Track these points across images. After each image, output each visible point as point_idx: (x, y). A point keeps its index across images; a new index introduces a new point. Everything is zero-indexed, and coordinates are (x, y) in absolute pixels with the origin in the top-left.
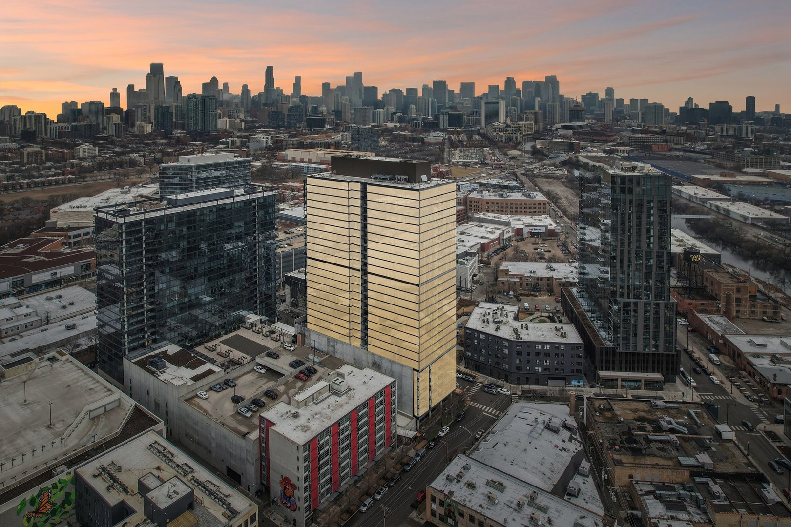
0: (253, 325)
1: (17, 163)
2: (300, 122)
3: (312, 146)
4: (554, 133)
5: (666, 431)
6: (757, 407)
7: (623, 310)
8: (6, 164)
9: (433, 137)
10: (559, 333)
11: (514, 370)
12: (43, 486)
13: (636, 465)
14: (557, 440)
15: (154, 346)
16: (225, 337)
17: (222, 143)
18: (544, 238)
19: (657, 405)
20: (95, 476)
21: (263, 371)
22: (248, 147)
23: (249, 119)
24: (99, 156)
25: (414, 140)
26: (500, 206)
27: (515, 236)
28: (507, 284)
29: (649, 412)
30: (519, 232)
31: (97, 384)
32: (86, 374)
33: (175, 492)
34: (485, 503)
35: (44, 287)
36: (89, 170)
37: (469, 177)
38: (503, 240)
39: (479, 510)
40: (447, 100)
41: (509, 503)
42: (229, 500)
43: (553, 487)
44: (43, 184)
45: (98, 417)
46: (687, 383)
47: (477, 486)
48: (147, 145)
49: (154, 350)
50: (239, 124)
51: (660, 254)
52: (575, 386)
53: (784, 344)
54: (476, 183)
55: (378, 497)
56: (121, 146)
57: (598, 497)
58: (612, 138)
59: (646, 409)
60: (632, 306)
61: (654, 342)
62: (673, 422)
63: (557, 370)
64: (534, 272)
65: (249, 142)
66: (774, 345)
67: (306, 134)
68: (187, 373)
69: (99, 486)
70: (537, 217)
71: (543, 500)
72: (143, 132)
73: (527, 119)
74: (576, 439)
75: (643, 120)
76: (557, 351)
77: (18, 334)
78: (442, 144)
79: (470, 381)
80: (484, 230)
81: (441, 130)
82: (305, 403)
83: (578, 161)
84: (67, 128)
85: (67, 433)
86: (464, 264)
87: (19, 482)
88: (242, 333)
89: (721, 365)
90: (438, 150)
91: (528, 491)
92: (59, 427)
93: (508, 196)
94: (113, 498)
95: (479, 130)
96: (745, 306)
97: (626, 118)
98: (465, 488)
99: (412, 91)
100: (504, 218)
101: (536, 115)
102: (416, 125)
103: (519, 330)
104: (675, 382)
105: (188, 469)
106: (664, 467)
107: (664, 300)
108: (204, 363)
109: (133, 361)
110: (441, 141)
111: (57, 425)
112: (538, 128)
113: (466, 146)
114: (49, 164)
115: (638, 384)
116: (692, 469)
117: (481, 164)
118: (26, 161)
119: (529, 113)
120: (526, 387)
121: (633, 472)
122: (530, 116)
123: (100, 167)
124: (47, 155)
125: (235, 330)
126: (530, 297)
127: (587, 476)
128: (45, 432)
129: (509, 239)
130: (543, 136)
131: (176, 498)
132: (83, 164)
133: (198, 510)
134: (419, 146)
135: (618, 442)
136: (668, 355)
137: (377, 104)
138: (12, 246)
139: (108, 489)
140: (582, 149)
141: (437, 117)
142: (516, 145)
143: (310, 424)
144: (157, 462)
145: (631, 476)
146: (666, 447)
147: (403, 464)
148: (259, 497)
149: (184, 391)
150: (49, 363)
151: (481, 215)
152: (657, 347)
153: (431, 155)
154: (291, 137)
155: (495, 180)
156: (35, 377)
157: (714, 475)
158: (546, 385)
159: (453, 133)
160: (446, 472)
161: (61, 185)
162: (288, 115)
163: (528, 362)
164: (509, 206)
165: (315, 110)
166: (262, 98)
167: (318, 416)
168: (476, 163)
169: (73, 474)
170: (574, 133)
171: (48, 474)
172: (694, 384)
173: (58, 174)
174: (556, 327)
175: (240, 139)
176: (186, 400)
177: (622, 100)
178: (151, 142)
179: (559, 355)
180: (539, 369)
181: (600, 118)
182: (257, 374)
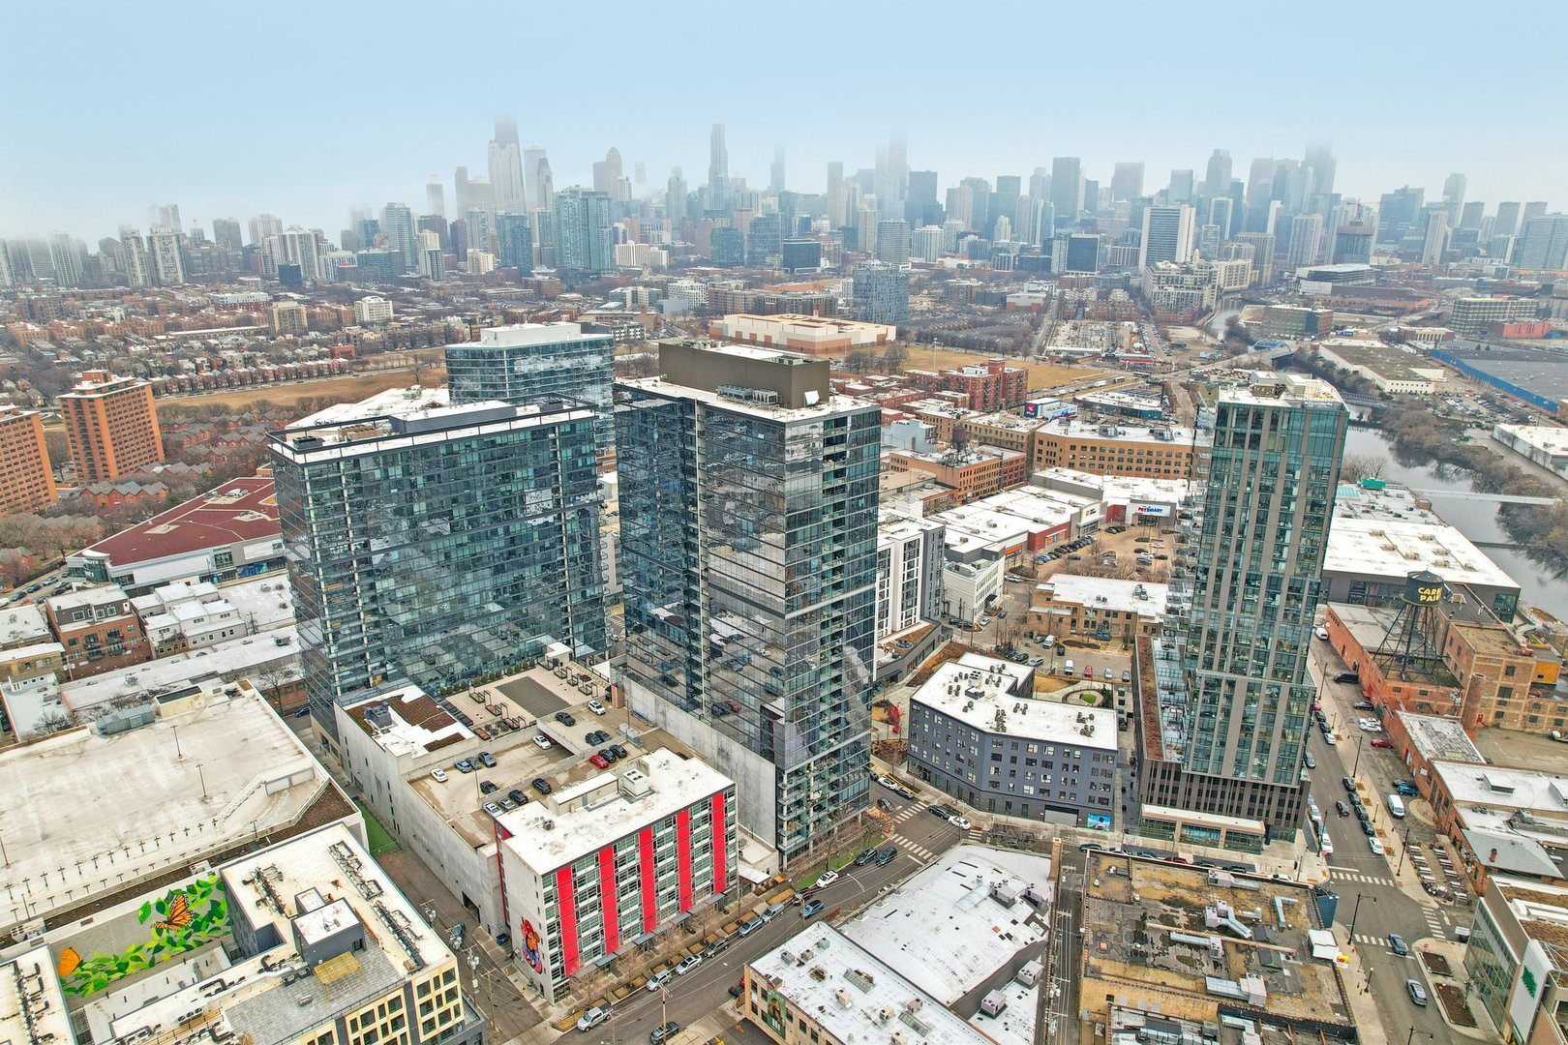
0: (556, 662)
1: (265, 332)
2: (773, 253)
3: (779, 308)
4: (1291, 290)
5: (1210, 929)
6: (1436, 906)
7: (1205, 693)
8: (245, 334)
9: (1028, 293)
10: (1081, 726)
11: (985, 786)
12: (174, 887)
13: (1123, 980)
14: (1002, 918)
15: (381, 687)
16: (507, 680)
17: (614, 298)
18: (1165, 528)
19: (1216, 881)
20: (245, 883)
21: (546, 744)
22: (661, 309)
23: (680, 244)
24: (396, 320)
25: (985, 298)
26: (1098, 454)
27: (1108, 521)
28: (1045, 619)
29: (1198, 890)
30: (1116, 513)
31: (286, 741)
32: (274, 723)
33: (336, 922)
34: (830, 1005)
35: (265, 568)
36: (375, 349)
37: (1070, 386)
38: (1078, 527)
39: (816, 1014)
40: (1081, 206)
41: (869, 1012)
42: (419, 945)
43: (961, 995)
44: (298, 375)
45: (279, 792)
46: (1314, 846)
47: (827, 976)
48: (484, 298)
49: (382, 692)
50: (658, 256)
51: (1297, 585)
52: (1093, 828)
53: (1553, 791)
54: (1075, 401)
55: (681, 970)
56: (438, 299)
57: (1032, 1023)
58: (1417, 305)
59: (1194, 885)
60: (1224, 687)
61: (1256, 762)
62: (1231, 915)
63: (1063, 794)
64: (1105, 600)
65: (665, 296)
66: (1531, 792)
67: (780, 280)
68: (423, 736)
69: (247, 897)
70: (1163, 483)
71: (928, 1014)
72: (479, 270)
73: (1238, 256)
74: (1040, 923)
75: (1516, 257)
76: (1066, 761)
77: (210, 646)
78: (1042, 310)
79: (906, 797)
80: (1043, 504)
81: (1051, 277)
82: (569, 806)
83: (1315, 357)
84: (351, 261)
85: (224, 813)
86: (968, 574)
87: (145, 877)
88: (537, 675)
89: (1406, 820)
90: (1026, 323)
91: (908, 996)
92: (217, 801)
93: (1117, 434)
94: (260, 918)
95: (1127, 278)
96: (1517, 706)
97: (1477, 254)
98: (808, 977)
99: (1008, 183)
100: (1093, 481)
101: (1260, 245)
102: (1003, 263)
103: (1009, 712)
104: (1292, 840)
105: (375, 890)
106: (1174, 991)
107: (1290, 680)
108: (451, 722)
109: (347, 708)
110: (1041, 301)
111: (216, 799)
112: (1261, 274)
113: (1089, 318)
114: (313, 335)
115: (1214, 836)
116: (1224, 1001)
117: (1104, 359)
118: (277, 328)
119: (1245, 240)
120: (1003, 818)
121: (1114, 991)
122: (1246, 246)
123: (394, 342)
124: (311, 316)
125: (526, 669)
126: (1086, 650)
127: (1030, 987)
128: (197, 807)
129: (1093, 526)
130: (1266, 294)
131: (335, 930)
132: (365, 336)
133: (371, 954)
134: (994, 313)
135: (1111, 937)
136: (1284, 790)
137: (933, 215)
138: (222, 493)
139: (258, 903)
140: (1336, 328)
141: (1047, 247)
142: (1197, 316)
143: (567, 843)
144: (337, 872)
145: (1110, 997)
146: (1196, 955)
147: (741, 924)
148: (500, 944)
149: (408, 766)
150: (226, 698)
151: (1049, 473)
152: (1262, 772)
153: (1010, 335)
154: (750, 286)
155: (1116, 395)
156: (203, 720)
157: (1259, 1017)
158: (1043, 819)
159: (1072, 284)
160: (787, 947)
161: (326, 376)
162: (751, 237)
163: (1013, 773)
164: (1116, 455)
165: (806, 224)
166: (705, 197)
167: (584, 831)
168: (1096, 355)
169: (218, 875)
170: (1335, 291)
171: (184, 871)
172: (1328, 848)
173: (321, 356)
174: (1080, 715)
175: (648, 290)
176: (411, 782)
177: (1479, 206)
178: (491, 291)
179: (1071, 768)
180: (1030, 790)
181: (1411, 254)
182: (535, 748)
